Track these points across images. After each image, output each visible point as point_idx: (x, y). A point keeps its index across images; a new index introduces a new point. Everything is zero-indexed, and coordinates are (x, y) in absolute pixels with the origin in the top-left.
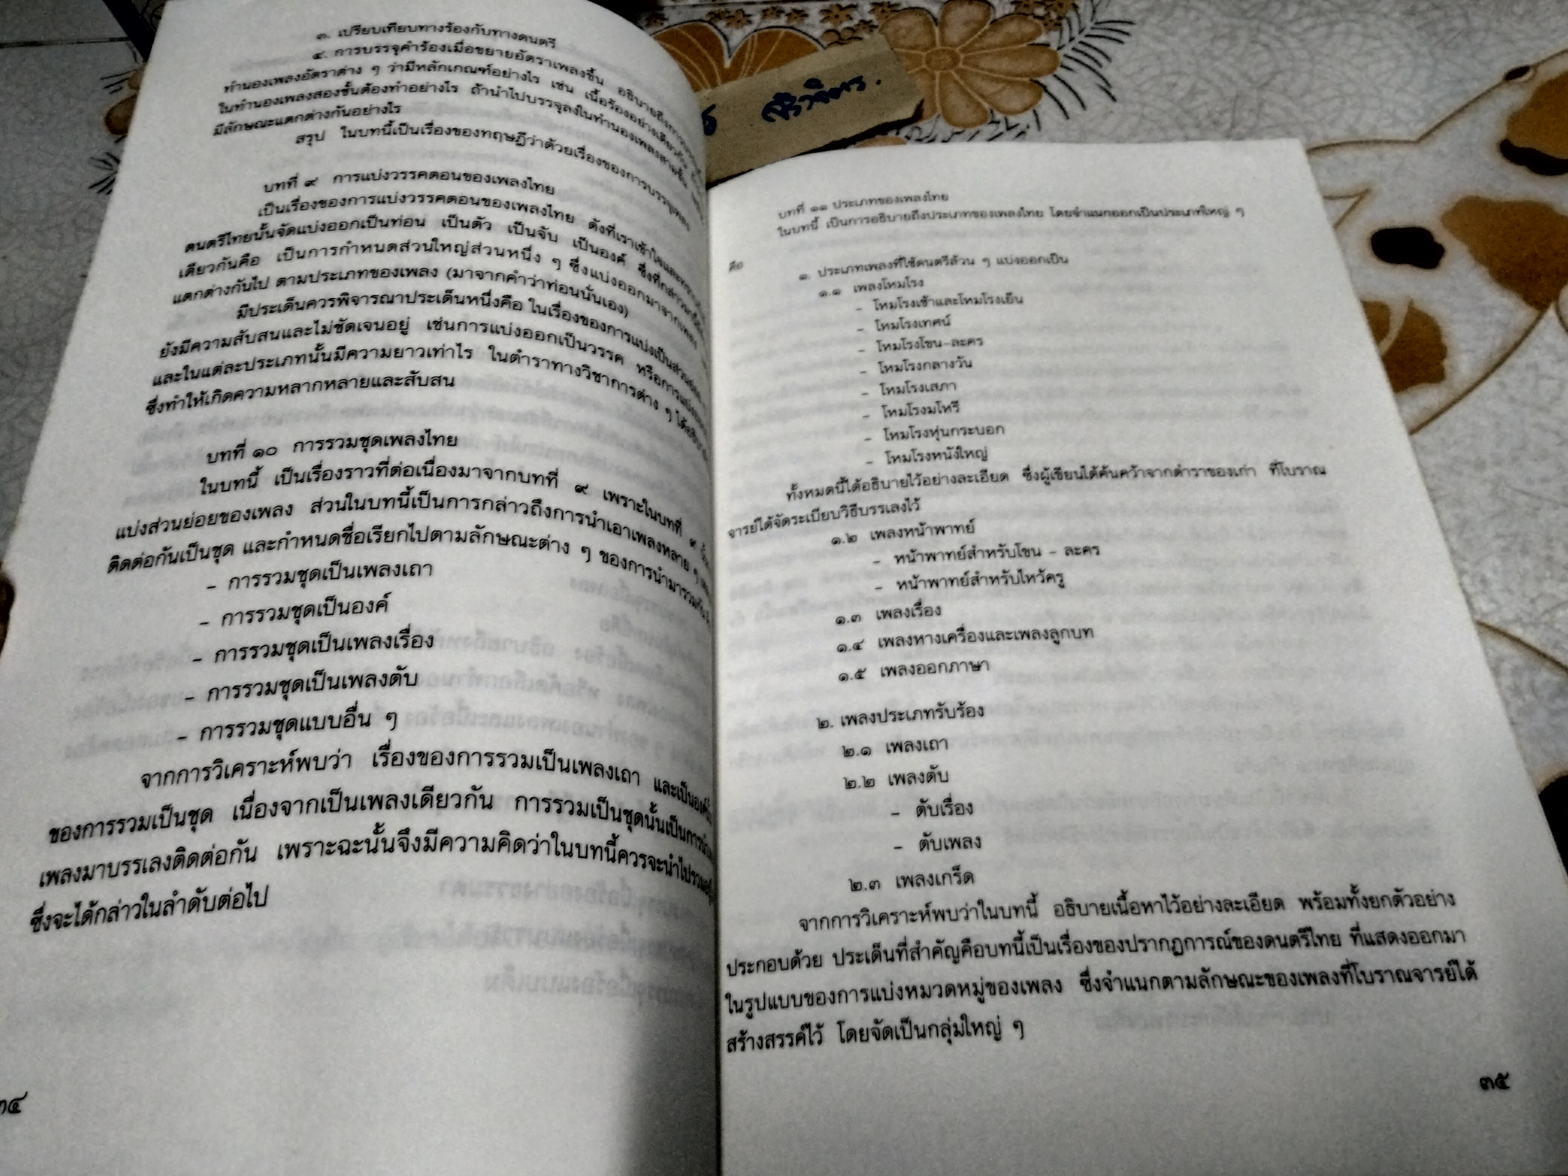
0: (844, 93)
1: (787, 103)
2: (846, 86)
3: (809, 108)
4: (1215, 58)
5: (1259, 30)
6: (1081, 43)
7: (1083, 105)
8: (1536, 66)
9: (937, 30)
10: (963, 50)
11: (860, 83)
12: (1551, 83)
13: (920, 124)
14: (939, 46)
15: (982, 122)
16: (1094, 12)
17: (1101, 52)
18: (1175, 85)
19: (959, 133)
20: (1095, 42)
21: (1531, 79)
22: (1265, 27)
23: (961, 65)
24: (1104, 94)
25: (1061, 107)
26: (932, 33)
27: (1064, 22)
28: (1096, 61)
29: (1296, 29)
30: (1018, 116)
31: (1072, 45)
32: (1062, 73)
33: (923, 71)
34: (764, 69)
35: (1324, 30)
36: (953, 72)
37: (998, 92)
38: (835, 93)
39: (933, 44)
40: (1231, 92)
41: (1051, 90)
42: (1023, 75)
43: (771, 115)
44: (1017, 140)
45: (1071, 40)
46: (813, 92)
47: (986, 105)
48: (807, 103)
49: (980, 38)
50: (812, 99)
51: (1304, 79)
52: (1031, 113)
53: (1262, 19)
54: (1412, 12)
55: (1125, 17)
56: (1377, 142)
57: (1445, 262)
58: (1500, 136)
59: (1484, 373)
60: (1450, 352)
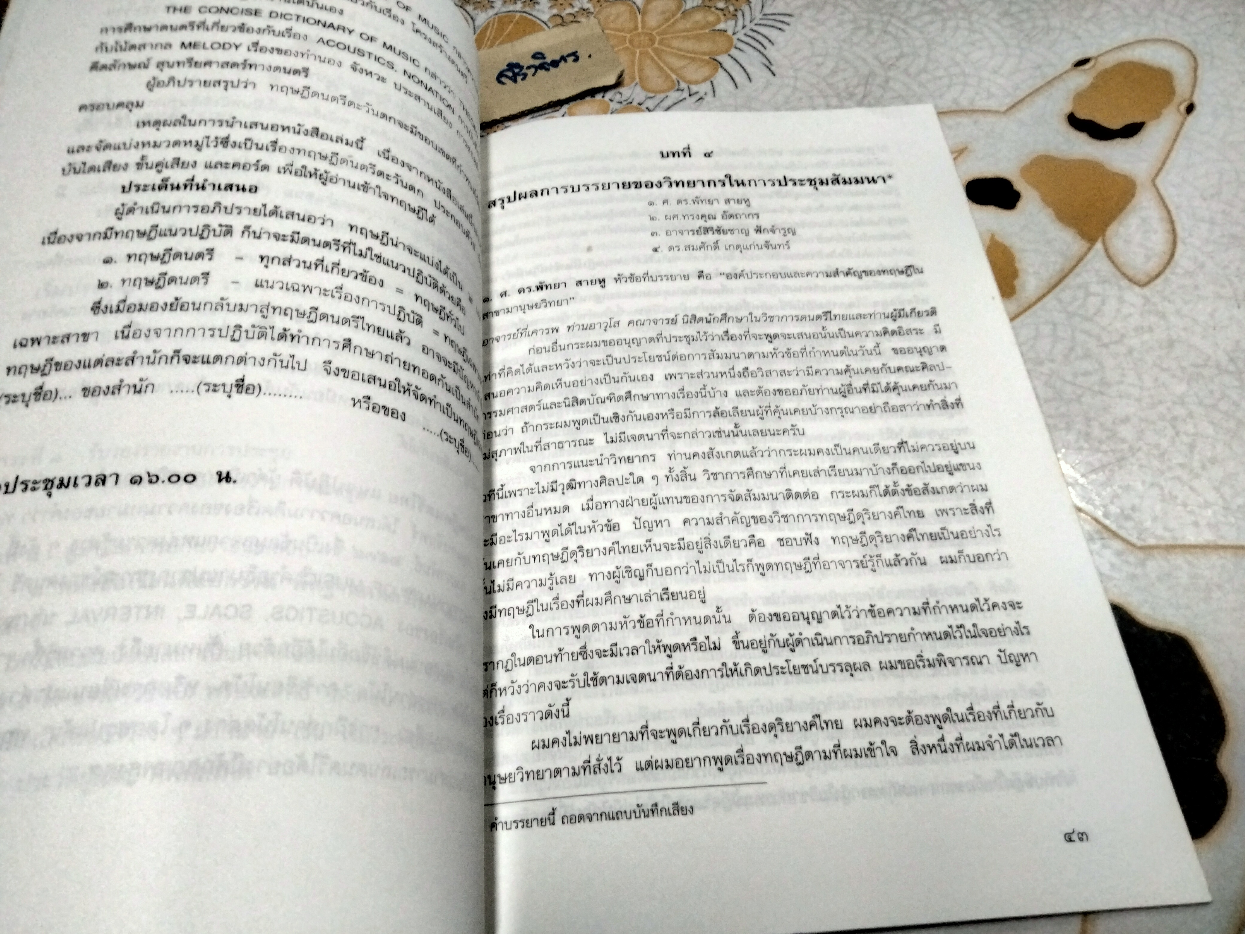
0: (562, 64)
2: (563, 58)
3: (534, 74)
4: (854, 44)
5: (889, 23)
6: (752, 30)
7: (749, 78)
8: (1096, 58)
9: (639, 17)
10: (658, 34)
11: (575, 56)
12: (1107, 70)
13: (622, 90)
14: (640, 30)
15: (670, 89)
16: (763, 6)
17: (767, 38)
18: (822, 64)
19: (651, 98)
20: (763, 30)
21: (1094, 66)
22: (894, 21)
23: (656, 45)
24: (767, 71)
25: (733, 79)
26: (636, 20)
27: (739, 14)
28: (762, 45)
29: (918, 23)
30: (699, 86)
31: (744, 31)
32: (734, 52)
33: (627, 49)
34: (501, 43)
35: (939, 24)
36: (650, 50)
37: (684, 67)
38: (555, 64)
39: (636, 28)
40: (865, 70)
41: (724, 65)
42: (704, 54)
43: (503, 79)
44: (697, 103)
45: (744, 27)
46: (537, 62)
47: (674, 77)
48: (533, 70)
49: (673, 24)
50: (537, 68)
51: (922, 62)
52: (708, 84)
53: (892, 15)
54: (1006, 14)
55: (787, 11)
56: (974, 111)
57: (1020, 204)
58: (1068, 110)
59: (1045, 291)
60: (1021, 274)
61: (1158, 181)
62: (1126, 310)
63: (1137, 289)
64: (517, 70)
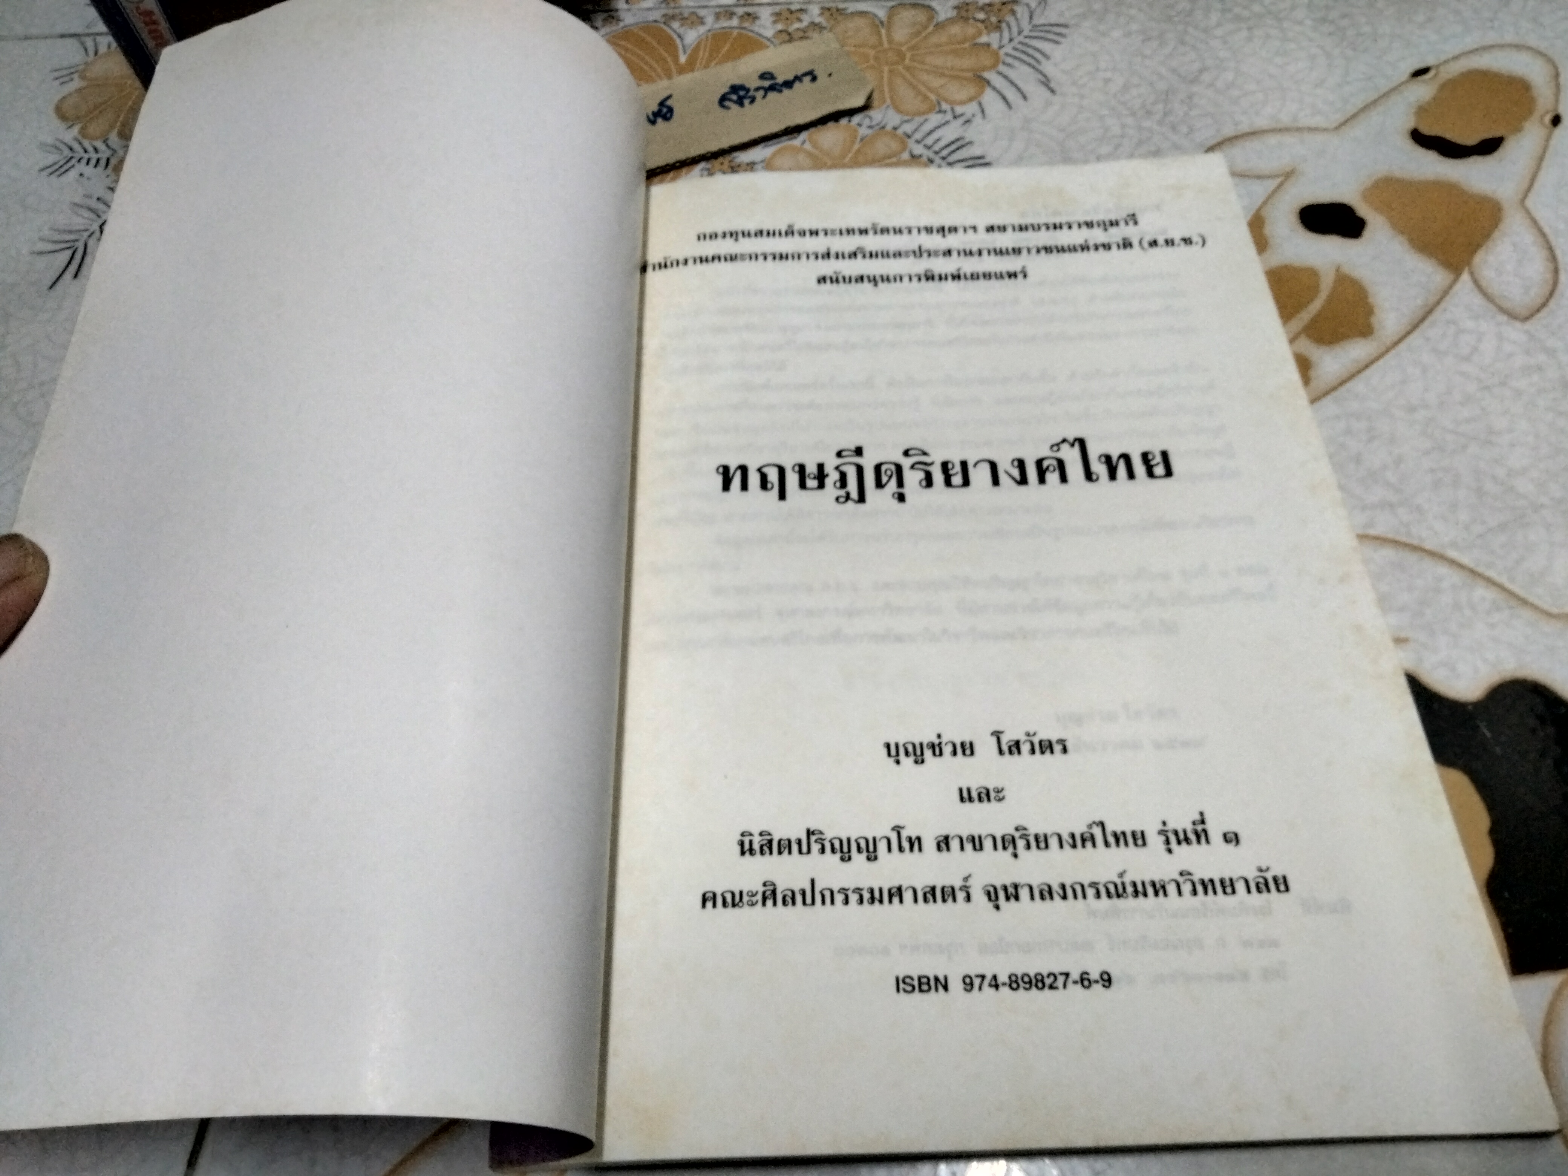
0: (797, 85)
2: (797, 78)
3: (763, 98)
4: (1146, 57)
5: (1185, 33)
6: (1022, 43)
7: (1024, 97)
8: (1438, 66)
9: (883, 31)
10: (909, 49)
11: (812, 76)
13: (872, 112)
14: (886, 45)
15: (930, 110)
16: (1031, 17)
17: (1039, 51)
18: (1110, 80)
19: (907, 121)
20: (1034, 42)
21: (1436, 75)
22: (1190, 30)
23: (907, 62)
24: (1045, 88)
25: (1005, 99)
26: (879, 34)
27: (1004, 25)
28: (1035, 59)
29: (1219, 32)
30: (965, 106)
31: (1012, 45)
32: (1001, 68)
33: (872, 67)
34: (720, 63)
35: (1244, 34)
36: (900, 68)
37: (944, 86)
38: (788, 84)
39: (881, 43)
40: (1162, 86)
41: (993, 82)
42: (968, 70)
43: (727, 103)
44: (964, 127)
45: (1011, 40)
46: (767, 84)
47: (933, 97)
48: (761, 93)
49: (926, 37)
50: (766, 90)
51: (1229, 76)
52: (976, 104)
53: (1188, 24)
54: (1324, 20)
55: (1061, 21)
56: (1299, 130)
57: (1367, 233)
58: (1411, 124)
59: (1409, 328)
60: (1376, 311)
62: (1508, 348)
63: (1518, 324)
64: (742, 93)
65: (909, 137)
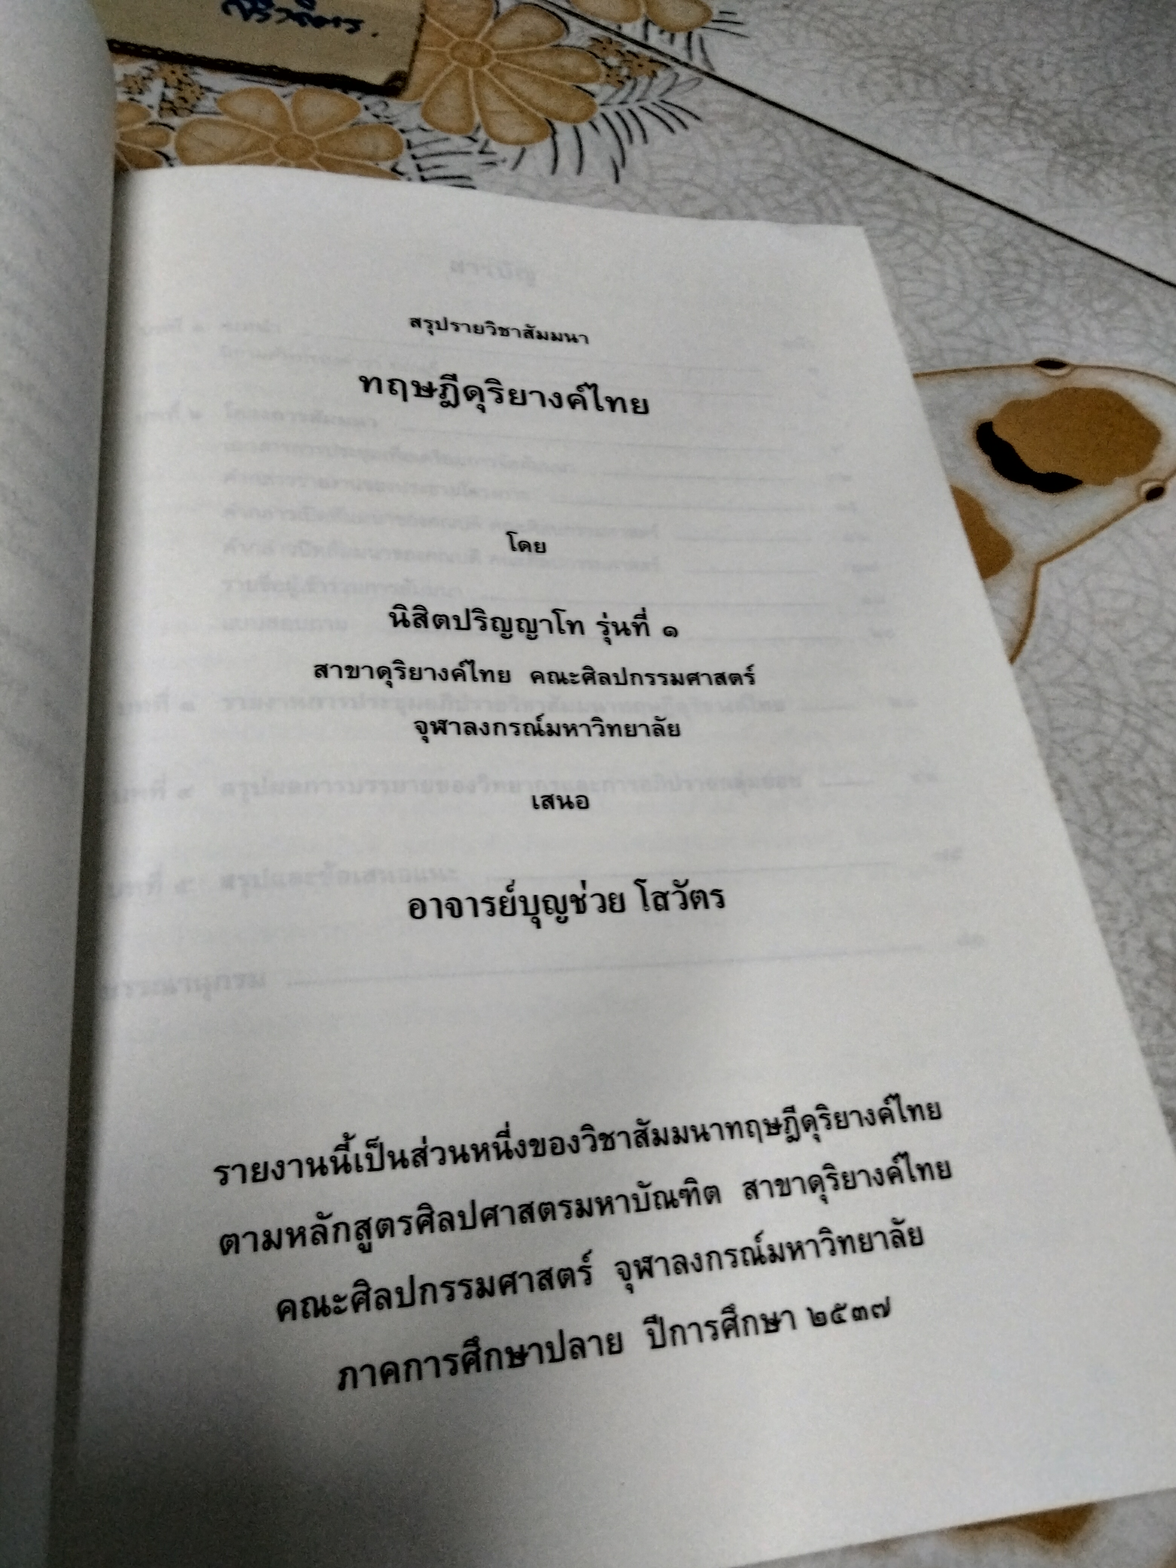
0: (329, 28)
1: (261, 6)
2: (337, 22)
3: (280, 22)
4: (756, 194)
5: (825, 190)
6: (631, 112)
7: (580, 170)
8: (1075, 367)
9: (490, 23)
10: (498, 56)
11: (355, 25)
12: (1076, 390)
13: (392, 102)
14: (478, 40)
15: (459, 131)
16: (669, 89)
17: (643, 130)
18: (694, 198)
19: (424, 130)
20: (647, 120)
21: (1063, 377)
22: (833, 192)
23: (485, 69)
24: (612, 171)
25: (556, 160)
26: (482, 23)
27: (629, 84)
28: (630, 137)
30: (502, 146)
31: (620, 108)
32: (585, 128)
33: (441, 54)
36: (471, 71)
37: (498, 113)
38: (320, 22)
39: (475, 35)
41: (559, 138)
42: (542, 110)
43: (235, 8)
44: (482, 167)
45: (623, 102)
46: (297, 9)
47: (477, 119)
48: (283, 15)
49: (530, 53)
50: (290, 14)
52: (517, 150)
53: (835, 183)
54: (992, 254)
55: (697, 111)
58: (988, 416)
61: (1044, 570)
65: (409, 146)
